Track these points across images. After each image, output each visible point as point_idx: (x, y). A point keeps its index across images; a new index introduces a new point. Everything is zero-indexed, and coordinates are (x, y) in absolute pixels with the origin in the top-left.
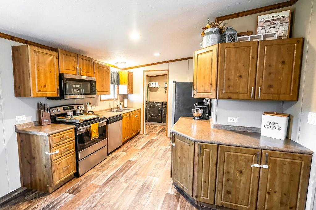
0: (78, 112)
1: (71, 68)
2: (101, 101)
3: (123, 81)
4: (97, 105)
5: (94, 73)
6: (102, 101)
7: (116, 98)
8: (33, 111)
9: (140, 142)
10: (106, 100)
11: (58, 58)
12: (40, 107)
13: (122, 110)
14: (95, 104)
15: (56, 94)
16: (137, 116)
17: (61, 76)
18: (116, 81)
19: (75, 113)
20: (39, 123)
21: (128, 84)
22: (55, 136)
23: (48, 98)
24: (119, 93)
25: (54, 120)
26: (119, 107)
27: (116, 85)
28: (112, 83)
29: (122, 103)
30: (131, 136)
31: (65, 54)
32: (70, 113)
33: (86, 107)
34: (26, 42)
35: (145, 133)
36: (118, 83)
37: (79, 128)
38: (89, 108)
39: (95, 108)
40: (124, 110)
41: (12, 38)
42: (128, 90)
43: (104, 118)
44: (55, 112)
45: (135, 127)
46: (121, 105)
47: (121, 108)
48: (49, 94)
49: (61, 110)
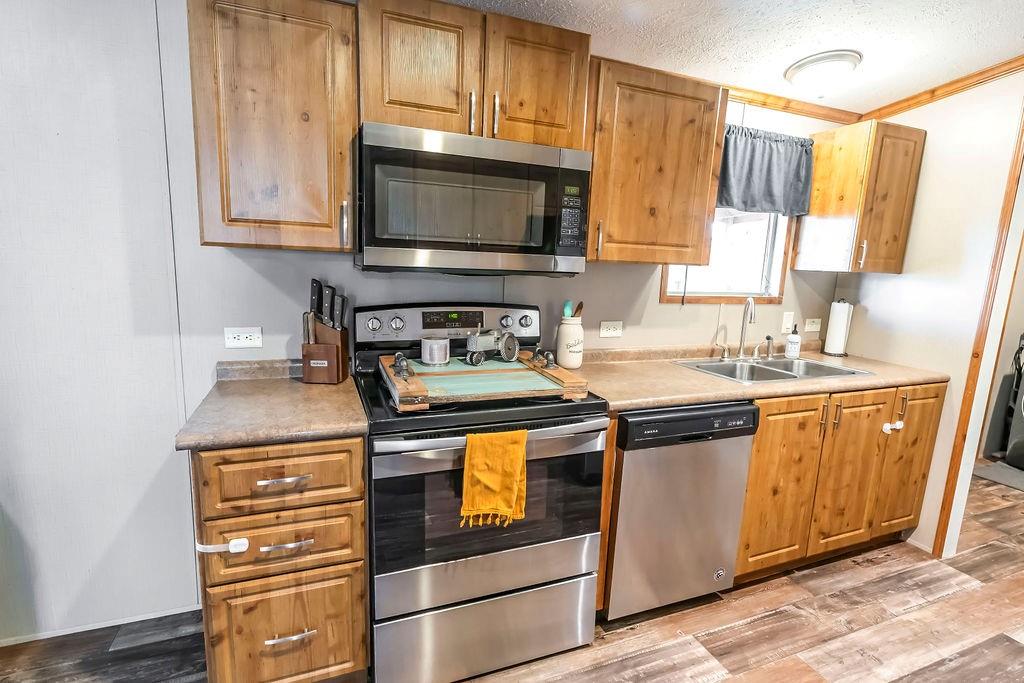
0: (479, 343)
1: (435, 98)
2: (664, 298)
3: (834, 193)
4: (637, 322)
5: (598, 128)
6: (671, 300)
7: (774, 292)
9: (881, 617)
10: (697, 300)
13: (799, 367)
14: (623, 312)
16: (899, 425)
17: (364, 137)
18: (778, 189)
21: (869, 210)
22: (226, 462)
24: (801, 266)
26: (781, 349)
27: (783, 221)
28: (749, 204)
29: (813, 327)
30: (818, 546)
35: (950, 551)
36: (798, 207)
37: (381, 445)
38: (572, 335)
39: (619, 332)
40: (814, 371)
42: (859, 249)
43: (597, 406)
45: (870, 493)
46: (797, 338)
47: (793, 352)
49: (408, 324)
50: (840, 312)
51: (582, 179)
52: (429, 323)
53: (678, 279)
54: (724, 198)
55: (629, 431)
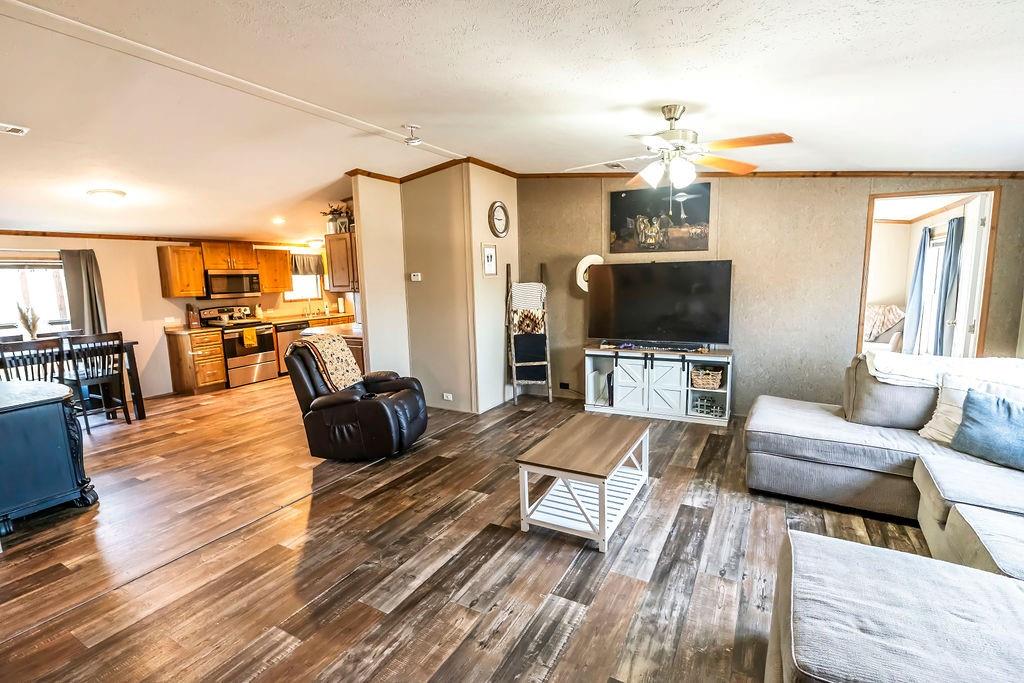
0: (236, 315)
1: (221, 262)
2: (284, 301)
5: (258, 263)
6: (287, 302)
7: (319, 297)
8: (182, 312)
10: (295, 301)
11: (201, 253)
12: (189, 308)
14: (273, 306)
15: (201, 292)
17: (206, 272)
18: (313, 268)
19: (231, 318)
20: (188, 326)
23: (198, 298)
24: (326, 288)
25: (205, 323)
27: (318, 276)
28: (305, 273)
31: (210, 247)
32: (225, 317)
33: (253, 310)
34: (170, 239)
37: (226, 331)
38: (259, 311)
41: (157, 239)
43: (270, 324)
44: (206, 314)
47: (327, 313)
48: (194, 293)
49: (214, 313)
50: (340, 300)
51: (257, 276)
52: (220, 312)
53: (289, 296)
54: (296, 271)
55: (278, 329)
